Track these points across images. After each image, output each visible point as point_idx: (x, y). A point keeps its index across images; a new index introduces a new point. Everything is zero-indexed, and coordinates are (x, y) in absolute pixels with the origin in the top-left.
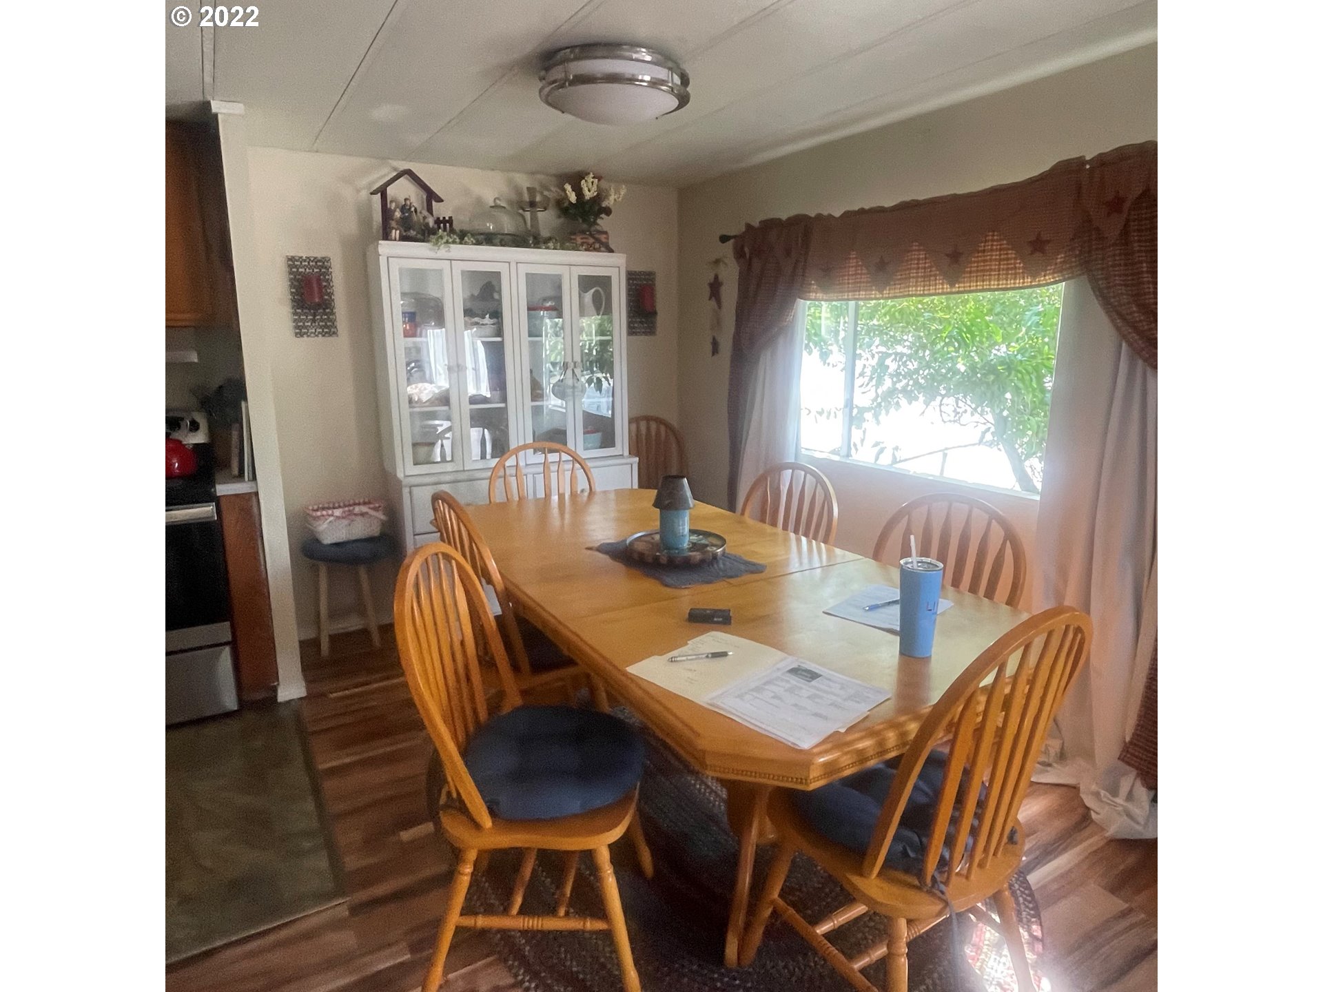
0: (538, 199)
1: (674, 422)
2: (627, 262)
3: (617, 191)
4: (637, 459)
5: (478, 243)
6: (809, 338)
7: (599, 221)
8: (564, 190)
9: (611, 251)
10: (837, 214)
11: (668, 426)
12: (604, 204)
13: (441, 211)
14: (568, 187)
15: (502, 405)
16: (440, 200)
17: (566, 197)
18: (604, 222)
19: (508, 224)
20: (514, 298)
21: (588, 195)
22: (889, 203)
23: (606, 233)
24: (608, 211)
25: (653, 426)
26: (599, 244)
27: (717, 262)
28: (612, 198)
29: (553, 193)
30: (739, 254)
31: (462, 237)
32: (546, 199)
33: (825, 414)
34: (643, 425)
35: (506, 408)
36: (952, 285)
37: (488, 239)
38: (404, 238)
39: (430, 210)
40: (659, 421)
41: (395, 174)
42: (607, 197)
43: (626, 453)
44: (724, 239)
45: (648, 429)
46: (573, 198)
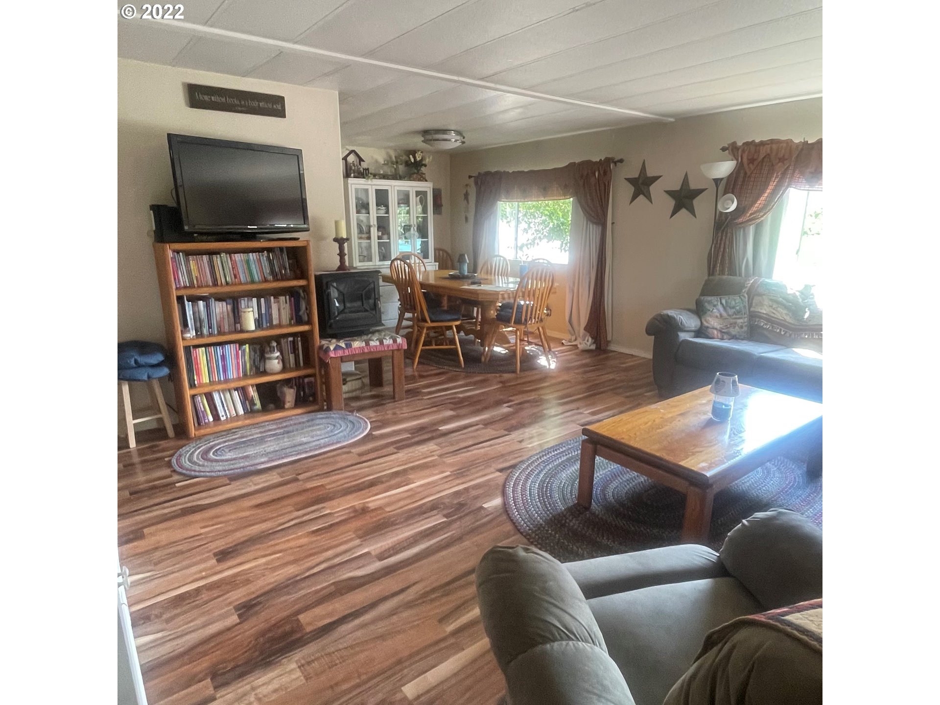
0: (399, 160)
1: (450, 252)
2: (433, 186)
3: (429, 157)
4: (438, 263)
5: (380, 178)
6: (502, 216)
7: (422, 169)
8: (409, 158)
9: (426, 181)
10: (511, 172)
11: (446, 252)
12: (424, 163)
13: (364, 165)
14: (411, 156)
15: (388, 241)
16: (363, 161)
17: (410, 160)
18: (423, 169)
19: (389, 171)
20: (393, 199)
21: (418, 159)
22: (526, 170)
23: (424, 174)
24: (425, 166)
25: (441, 252)
26: (422, 178)
27: (467, 185)
28: (427, 160)
29: (404, 158)
30: (476, 183)
31: (375, 176)
32: (401, 160)
33: (510, 248)
34: (437, 252)
35: (390, 242)
36: (544, 198)
37: (384, 177)
38: (355, 177)
39: (360, 164)
40: (443, 250)
41: (348, 152)
42: (425, 159)
43: (433, 261)
44: (470, 177)
45: (439, 253)
46: (413, 160)
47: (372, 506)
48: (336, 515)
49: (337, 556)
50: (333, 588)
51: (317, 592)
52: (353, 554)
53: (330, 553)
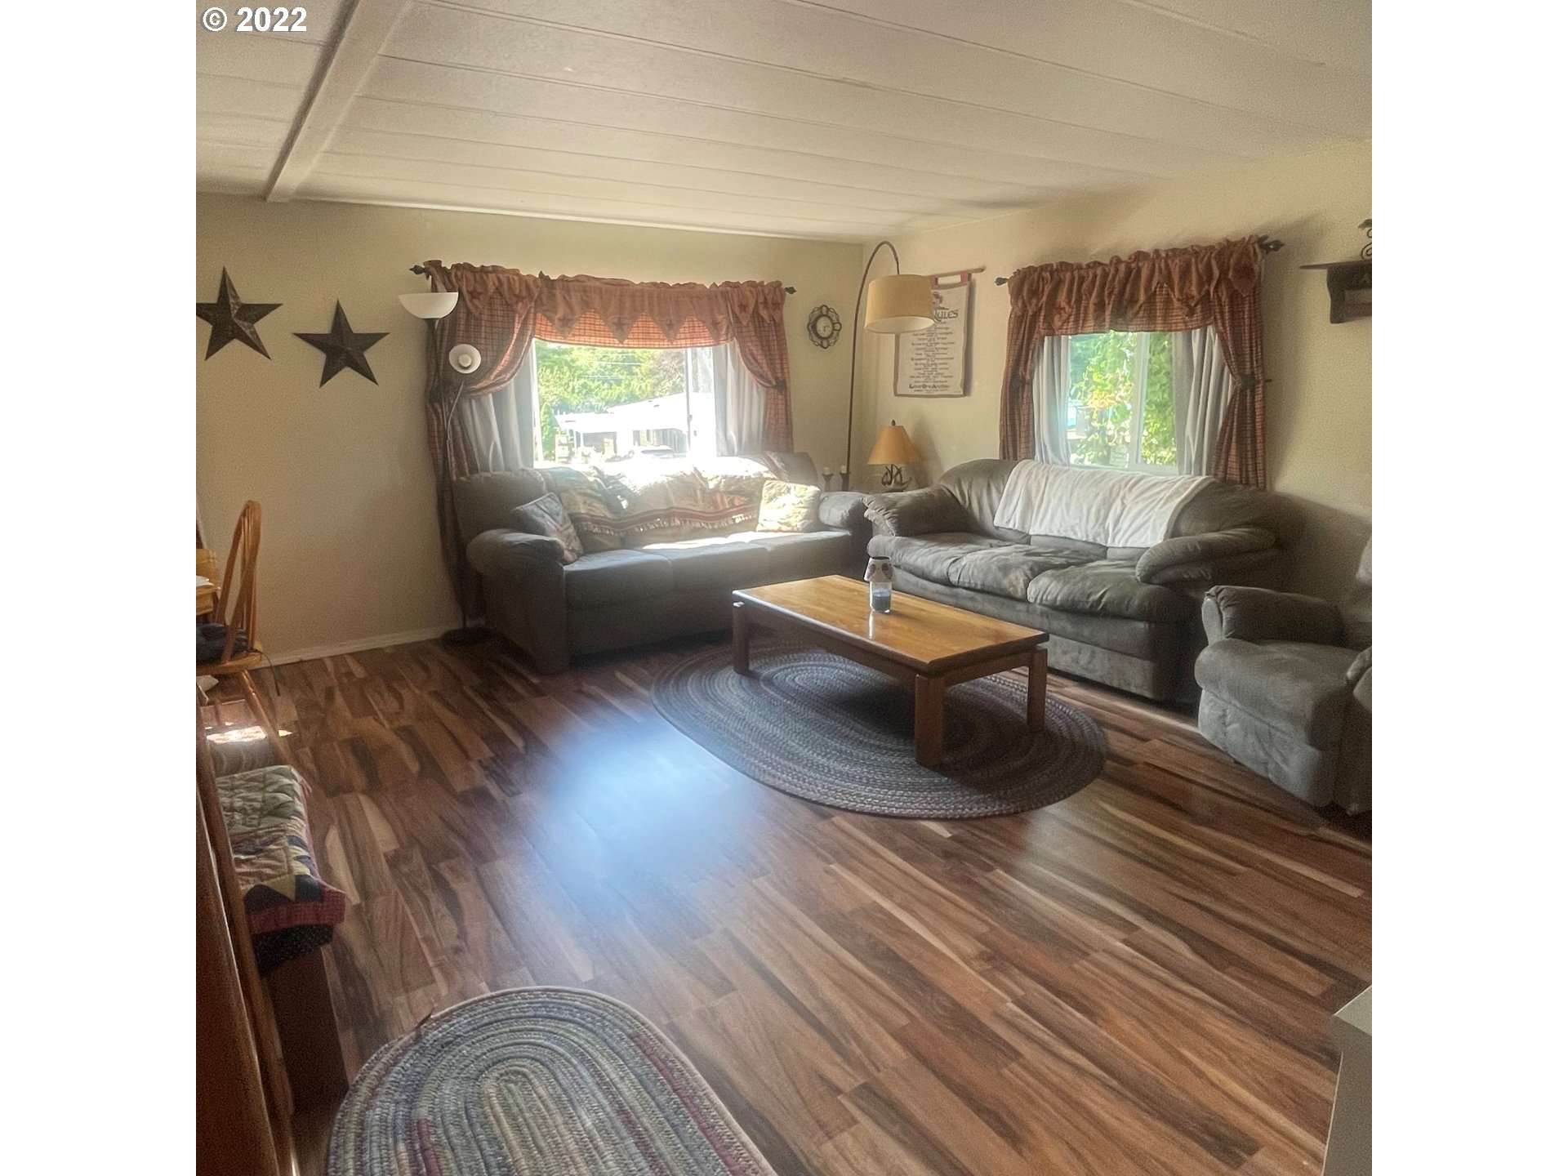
47: (971, 948)
48: (1021, 993)
49: (1150, 975)
50: (1231, 969)
51: (1250, 984)
52: (1134, 957)
53: (1146, 984)
